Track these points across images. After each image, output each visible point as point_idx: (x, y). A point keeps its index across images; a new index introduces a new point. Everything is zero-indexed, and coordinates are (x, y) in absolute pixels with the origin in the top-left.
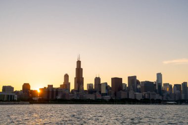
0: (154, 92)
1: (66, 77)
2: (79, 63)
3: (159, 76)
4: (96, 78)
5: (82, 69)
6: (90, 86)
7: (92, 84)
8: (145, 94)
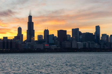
0: (93, 42)
1: (20, 30)
2: (30, 17)
3: (98, 28)
4: (45, 30)
5: (33, 23)
6: (40, 37)
7: (42, 35)
8: (85, 43)
